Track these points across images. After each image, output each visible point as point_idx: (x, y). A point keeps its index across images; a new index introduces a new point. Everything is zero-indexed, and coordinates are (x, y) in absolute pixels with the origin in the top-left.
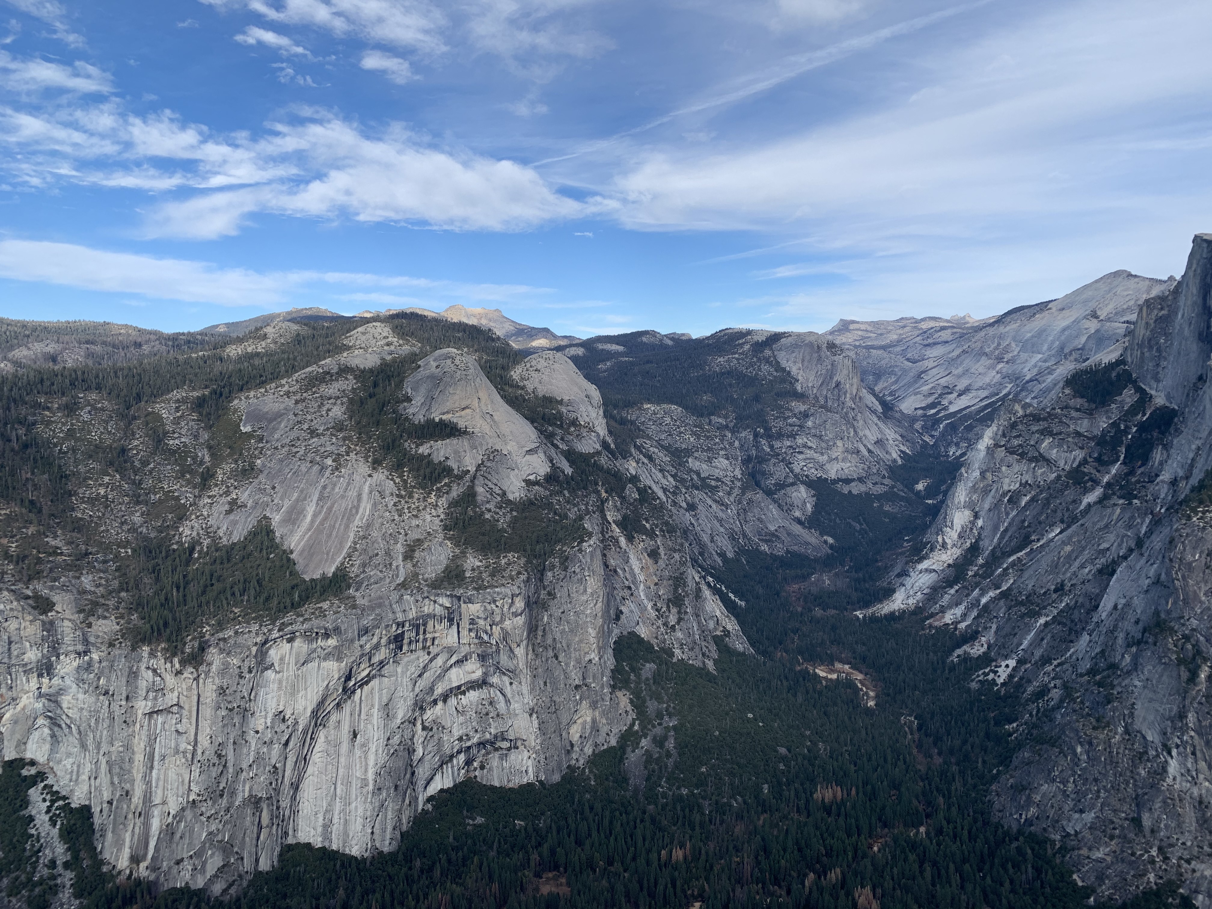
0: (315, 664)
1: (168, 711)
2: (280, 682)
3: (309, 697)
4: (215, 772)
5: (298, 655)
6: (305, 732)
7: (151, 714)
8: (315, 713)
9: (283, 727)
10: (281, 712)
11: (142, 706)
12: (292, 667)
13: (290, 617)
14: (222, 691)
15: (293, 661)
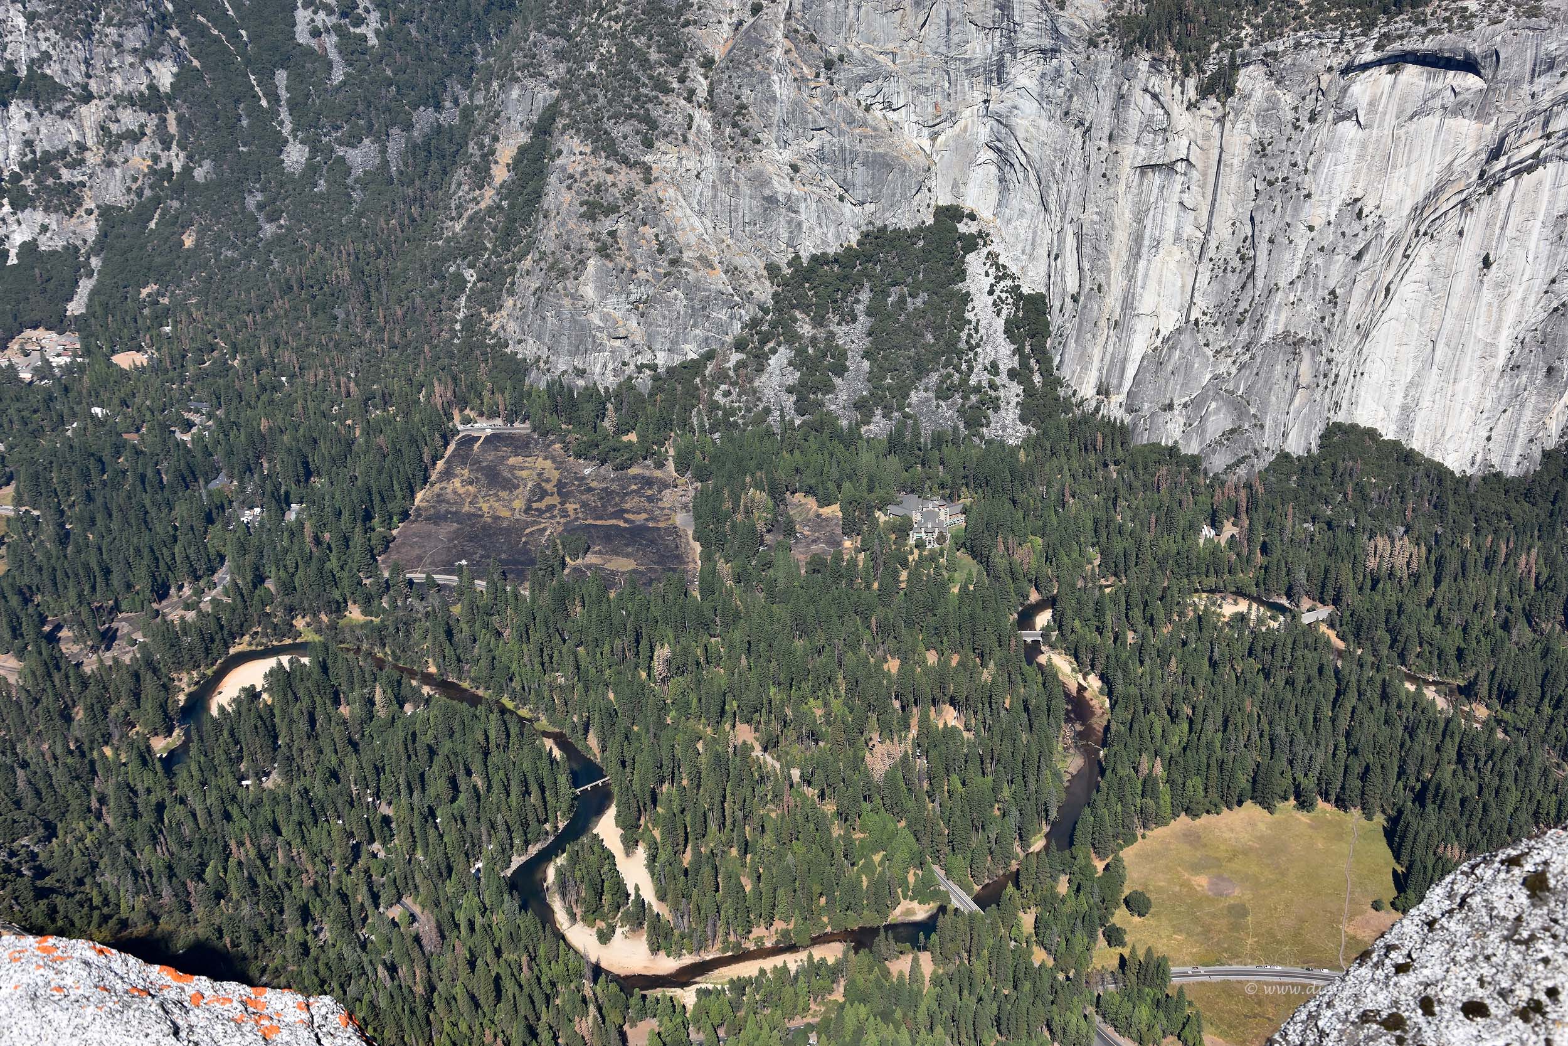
0: (1434, 120)
1: (1170, 167)
2: (1363, 146)
3: (1412, 180)
4: (1233, 282)
5: (1403, 100)
6: (1394, 242)
7: (1144, 169)
8: (1418, 211)
9: (1357, 227)
10: (1356, 200)
11: (1132, 154)
12: (1390, 120)
13: (1401, 23)
14: (1261, 149)
15: (1393, 109)
